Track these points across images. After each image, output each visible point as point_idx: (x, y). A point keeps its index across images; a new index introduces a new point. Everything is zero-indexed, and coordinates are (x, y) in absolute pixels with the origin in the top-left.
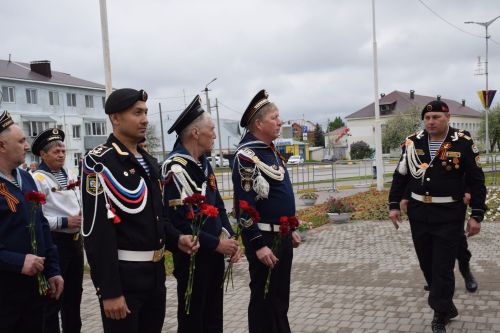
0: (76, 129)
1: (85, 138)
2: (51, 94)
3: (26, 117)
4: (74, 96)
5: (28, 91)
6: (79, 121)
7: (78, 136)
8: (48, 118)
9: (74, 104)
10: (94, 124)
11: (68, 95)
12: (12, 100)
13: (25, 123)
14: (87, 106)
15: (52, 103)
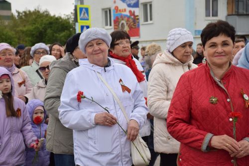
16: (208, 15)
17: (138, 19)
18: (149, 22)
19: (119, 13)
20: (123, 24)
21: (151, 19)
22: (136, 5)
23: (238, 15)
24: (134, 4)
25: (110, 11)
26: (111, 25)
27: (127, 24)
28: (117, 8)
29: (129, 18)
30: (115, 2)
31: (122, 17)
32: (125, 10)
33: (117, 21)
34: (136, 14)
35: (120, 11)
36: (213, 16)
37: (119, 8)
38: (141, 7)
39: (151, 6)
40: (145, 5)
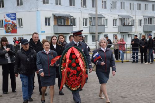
0: (140, 21)
1: (144, 26)
2: (130, 4)
3: (120, 16)
4: (140, 4)
5: (121, 3)
6: (141, 18)
7: (141, 25)
8: (129, 16)
9: (140, 9)
10: (149, 19)
11: (138, 4)
12: (115, 8)
13: (120, 19)
14: (146, 9)
15: (130, 9)
16: (46, 25)
17: (16, 25)
18: (21, 27)
19: (7, 22)
20: (9, 27)
21: (22, 26)
22: (15, 19)
23: (58, 25)
24: (14, 19)
25: (3, 21)
26: (3, 27)
27: (11, 27)
28: (6, 20)
29: (12, 24)
30: (5, 17)
31: (9, 24)
32: (10, 21)
33: (6, 26)
34: (15, 23)
35: (7, 21)
36: (48, 25)
37: (7, 20)
38: (17, 20)
39: (22, 20)
40: (19, 19)
